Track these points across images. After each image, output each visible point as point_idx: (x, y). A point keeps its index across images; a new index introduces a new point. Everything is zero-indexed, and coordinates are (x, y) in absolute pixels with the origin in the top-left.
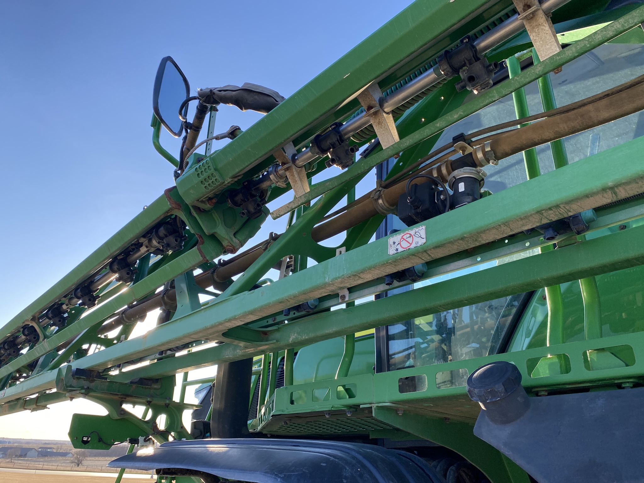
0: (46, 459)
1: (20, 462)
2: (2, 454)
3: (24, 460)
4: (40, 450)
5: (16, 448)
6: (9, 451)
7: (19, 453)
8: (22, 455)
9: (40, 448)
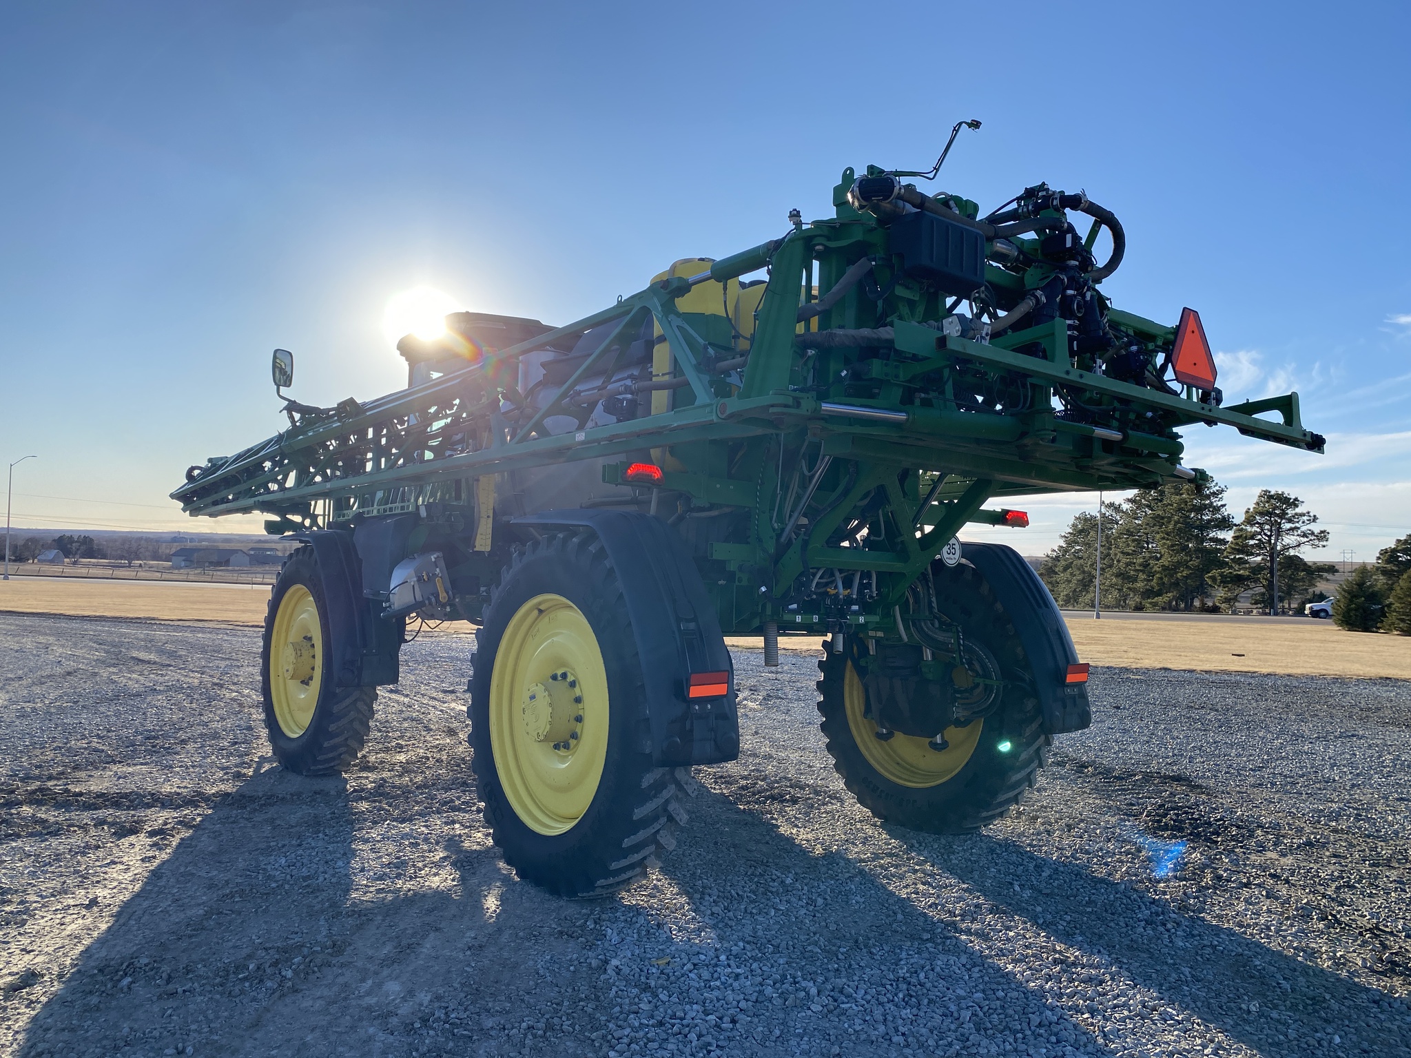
0: (267, 569)
1: (219, 573)
2: (184, 560)
3: (227, 570)
4: (252, 552)
5: (206, 549)
6: (195, 555)
7: (215, 558)
8: (221, 563)
9: (252, 549)
